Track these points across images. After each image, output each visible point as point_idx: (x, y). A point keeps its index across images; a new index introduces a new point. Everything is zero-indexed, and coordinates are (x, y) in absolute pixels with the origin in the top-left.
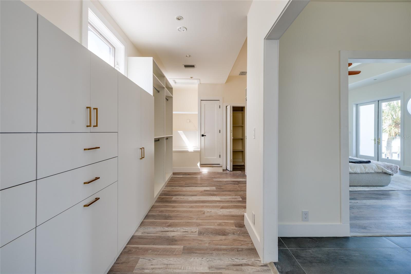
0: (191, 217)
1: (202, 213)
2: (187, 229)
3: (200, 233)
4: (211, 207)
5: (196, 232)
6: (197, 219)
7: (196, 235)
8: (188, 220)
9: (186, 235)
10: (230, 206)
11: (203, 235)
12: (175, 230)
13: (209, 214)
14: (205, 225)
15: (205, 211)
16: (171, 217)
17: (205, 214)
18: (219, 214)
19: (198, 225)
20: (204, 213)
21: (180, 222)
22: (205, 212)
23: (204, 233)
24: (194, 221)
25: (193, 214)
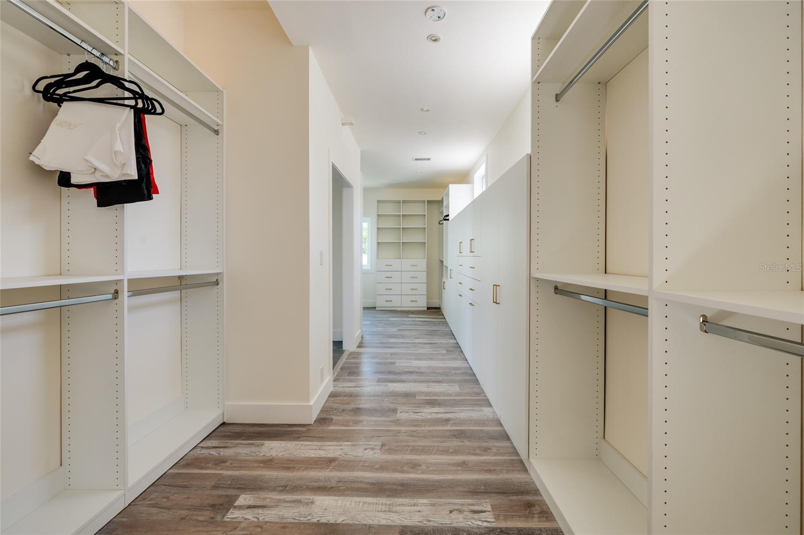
0: (412, 436)
1: (387, 447)
2: (416, 416)
3: (394, 411)
4: (361, 464)
5: (401, 412)
6: (399, 432)
7: (400, 408)
8: (417, 430)
9: (414, 408)
10: (306, 469)
11: (390, 409)
12: (435, 414)
13: (372, 443)
14: (385, 421)
15: (379, 451)
16: (453, 435)
17: (381, 443)
18: (349, 443)
19: (397, 422)
20: (383, 445)
21: (430, 426)
22: (381, 450)
23: (388, 410)
24: (404, 429)
25: (409, 444)
